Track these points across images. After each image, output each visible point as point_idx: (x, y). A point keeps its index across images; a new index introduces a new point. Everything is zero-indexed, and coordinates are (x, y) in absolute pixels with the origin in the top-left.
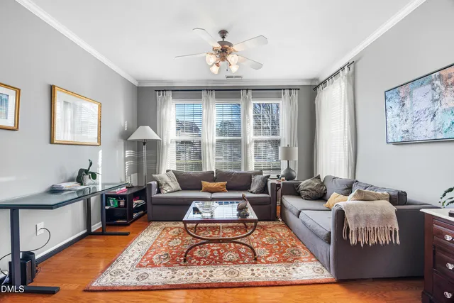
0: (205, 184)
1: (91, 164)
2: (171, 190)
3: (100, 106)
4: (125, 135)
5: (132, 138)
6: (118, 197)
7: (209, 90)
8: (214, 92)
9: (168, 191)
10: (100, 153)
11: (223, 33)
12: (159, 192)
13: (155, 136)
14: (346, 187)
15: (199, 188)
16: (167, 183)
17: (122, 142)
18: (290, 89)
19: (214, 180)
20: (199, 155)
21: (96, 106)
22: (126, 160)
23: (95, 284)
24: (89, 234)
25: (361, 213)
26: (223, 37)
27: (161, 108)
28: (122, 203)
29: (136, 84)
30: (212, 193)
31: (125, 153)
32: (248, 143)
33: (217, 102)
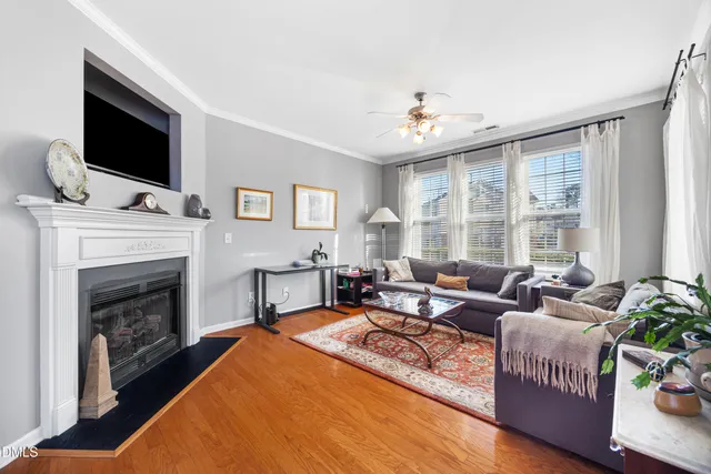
0: (441, 277)
1: (321, 246)
2: (401, 279)
3: (336, 194)
4: (365, 218)
5: (371, 221)
6: (350, 279)
7: (456, 154)
8: (463, 155)
9: (397, 279)
10: (337, 236)
11: (419, 96)
12: (387, 279)
13: (394, 219)
15: (432, 281)
16: (395, 271)
17: (362, 226)
18: (600, 123)
19: (455, 274)
20: (445, 240)
21: (332, 195)
22: (366, 244)
23: (297, 337)
24: (323, 307)
25: (525, 330)
26: (421, 100)
27: (403, 186)
28: (352, 286)
29: (380, 163)
30: (446, 288)
31: (365, 237)
32: (514, 222)
33: (469, 167)
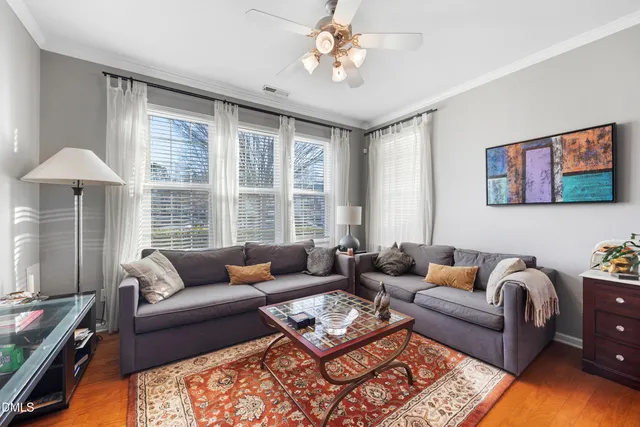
0: (234, 269)
2: (171, 292)
7: (228, 102)
8: (236, 108)
9: (166, 294)
12: (144, 301)
14: (445, 255)
15: (225, 279)
18: (342, 129)
31: (13, 213)
